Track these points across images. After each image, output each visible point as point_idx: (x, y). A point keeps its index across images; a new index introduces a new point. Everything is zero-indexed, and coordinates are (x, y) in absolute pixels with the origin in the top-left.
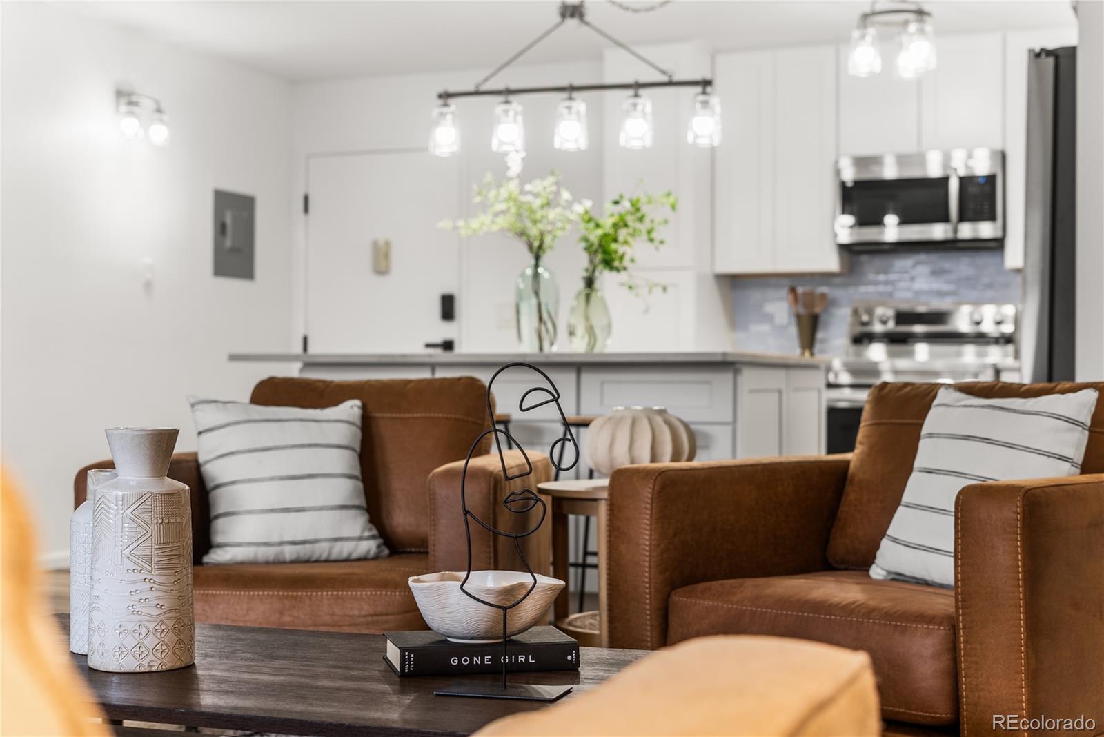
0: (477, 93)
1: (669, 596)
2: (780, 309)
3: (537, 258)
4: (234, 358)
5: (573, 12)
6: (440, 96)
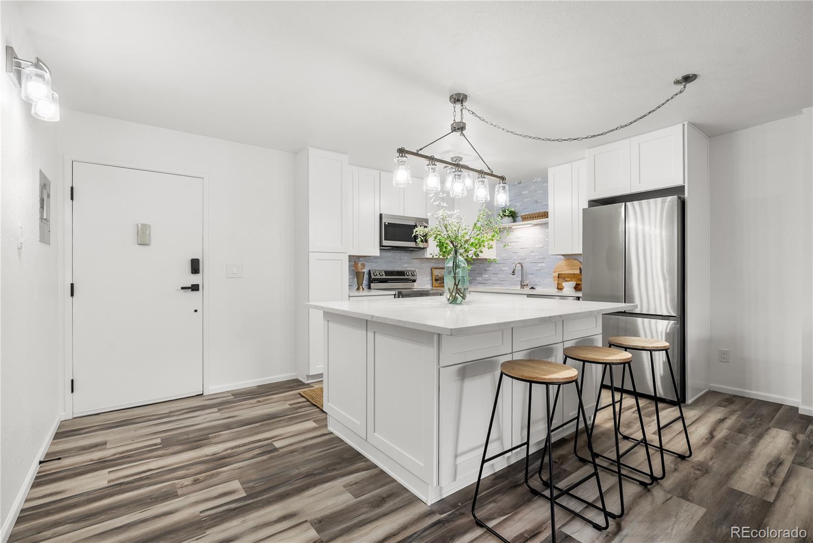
0: (417, 154)
5: (459, 128)
6: (402, 151)
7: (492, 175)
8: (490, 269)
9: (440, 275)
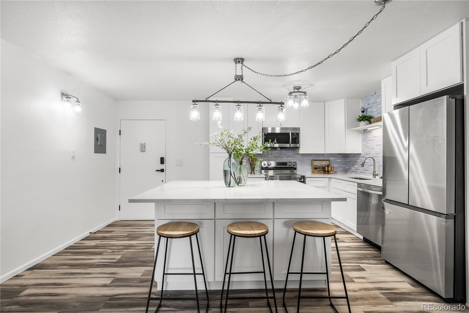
0: (206, 101)
5: (239, 78)
6: (193, 101)
7: (271, 103)
8: (359, 161)
9: (319, 165)
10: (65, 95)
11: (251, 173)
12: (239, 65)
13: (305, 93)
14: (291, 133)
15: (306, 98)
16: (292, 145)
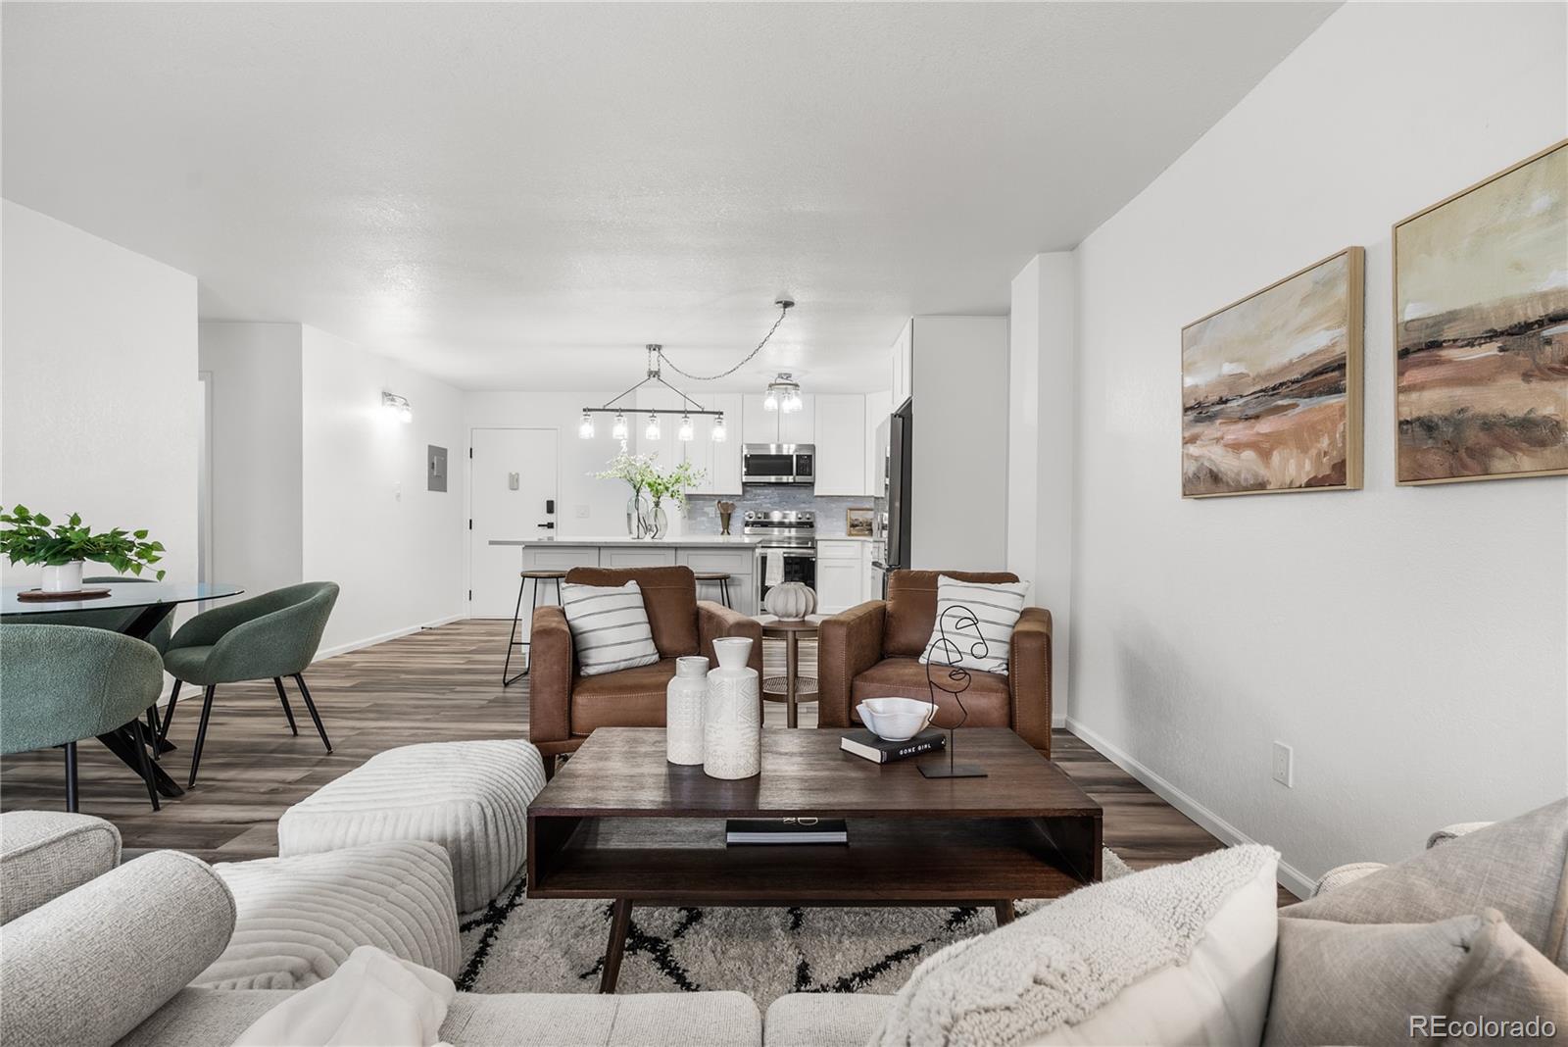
0: (604, 410)
1: (852, 681)
2: (712, 510)
3: (638, 492)
4: (492, 543)
5: (654, 375)
6: (584, 410)
7: (703, 412)
9: (861, 520)
10: (388, 396)
11: (723, 533)
12: (655, 354)
13: (796, 385)
14: (797, 456)
15: (797, 394)
16: (799, 479)
